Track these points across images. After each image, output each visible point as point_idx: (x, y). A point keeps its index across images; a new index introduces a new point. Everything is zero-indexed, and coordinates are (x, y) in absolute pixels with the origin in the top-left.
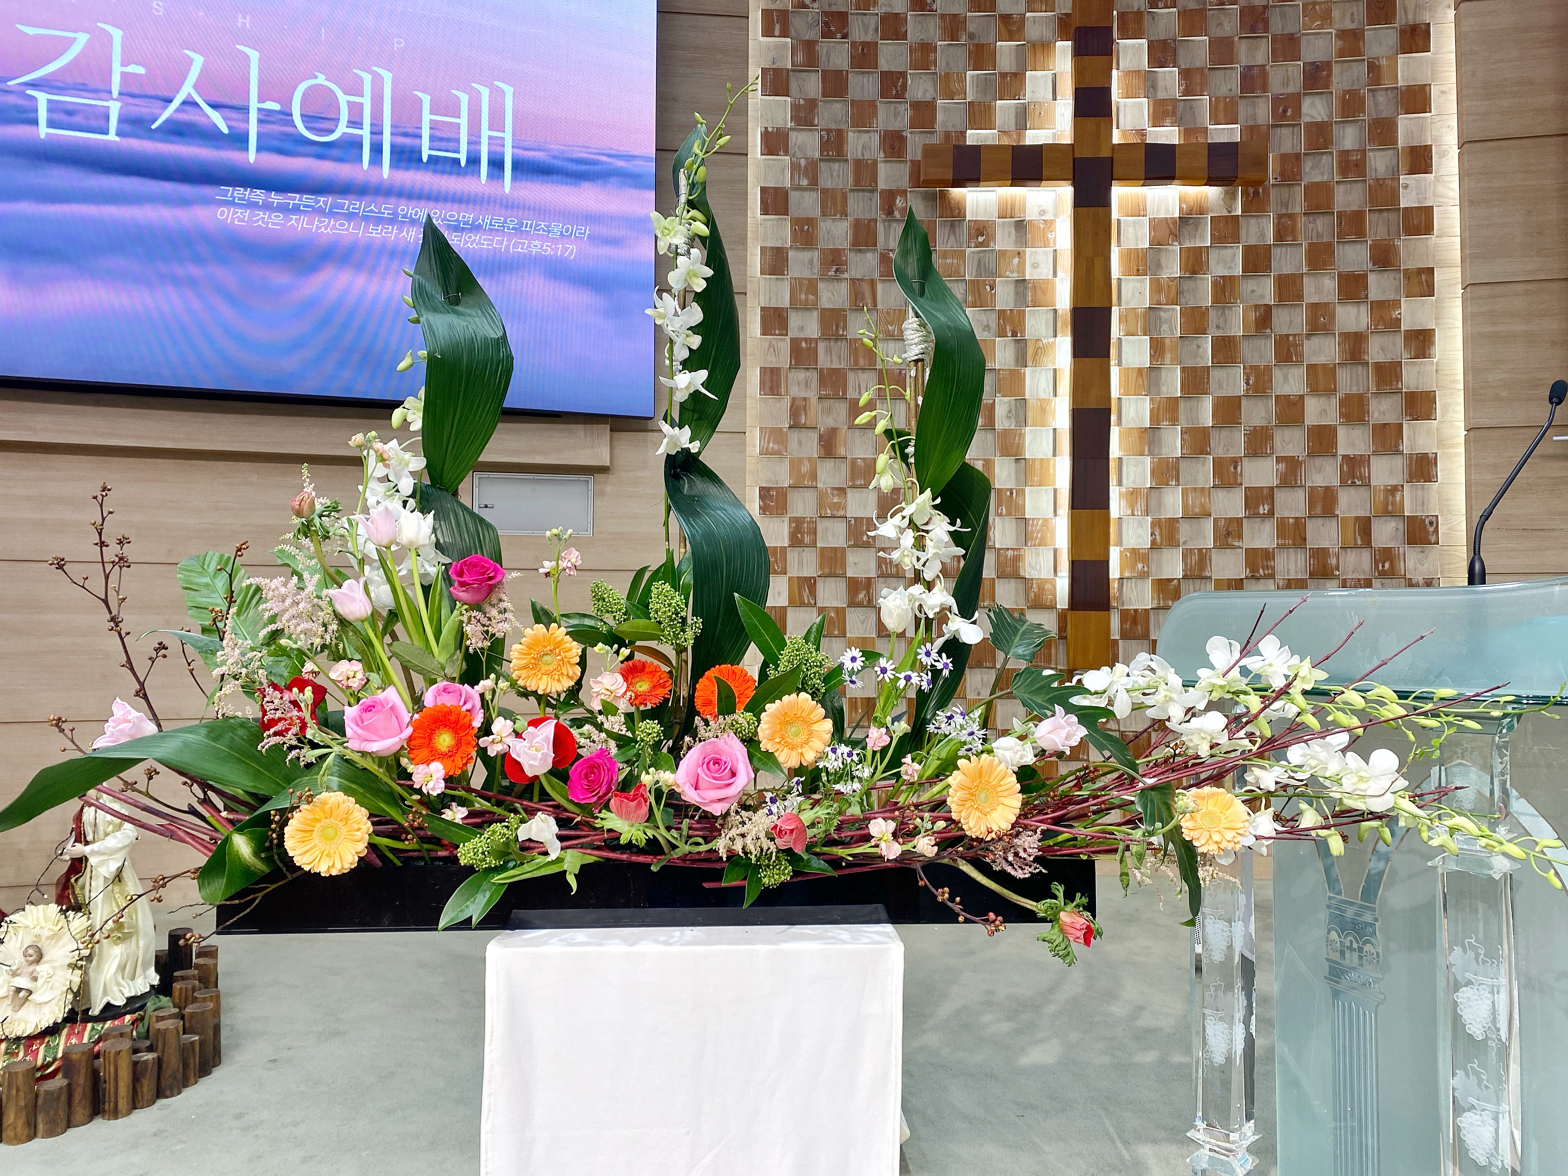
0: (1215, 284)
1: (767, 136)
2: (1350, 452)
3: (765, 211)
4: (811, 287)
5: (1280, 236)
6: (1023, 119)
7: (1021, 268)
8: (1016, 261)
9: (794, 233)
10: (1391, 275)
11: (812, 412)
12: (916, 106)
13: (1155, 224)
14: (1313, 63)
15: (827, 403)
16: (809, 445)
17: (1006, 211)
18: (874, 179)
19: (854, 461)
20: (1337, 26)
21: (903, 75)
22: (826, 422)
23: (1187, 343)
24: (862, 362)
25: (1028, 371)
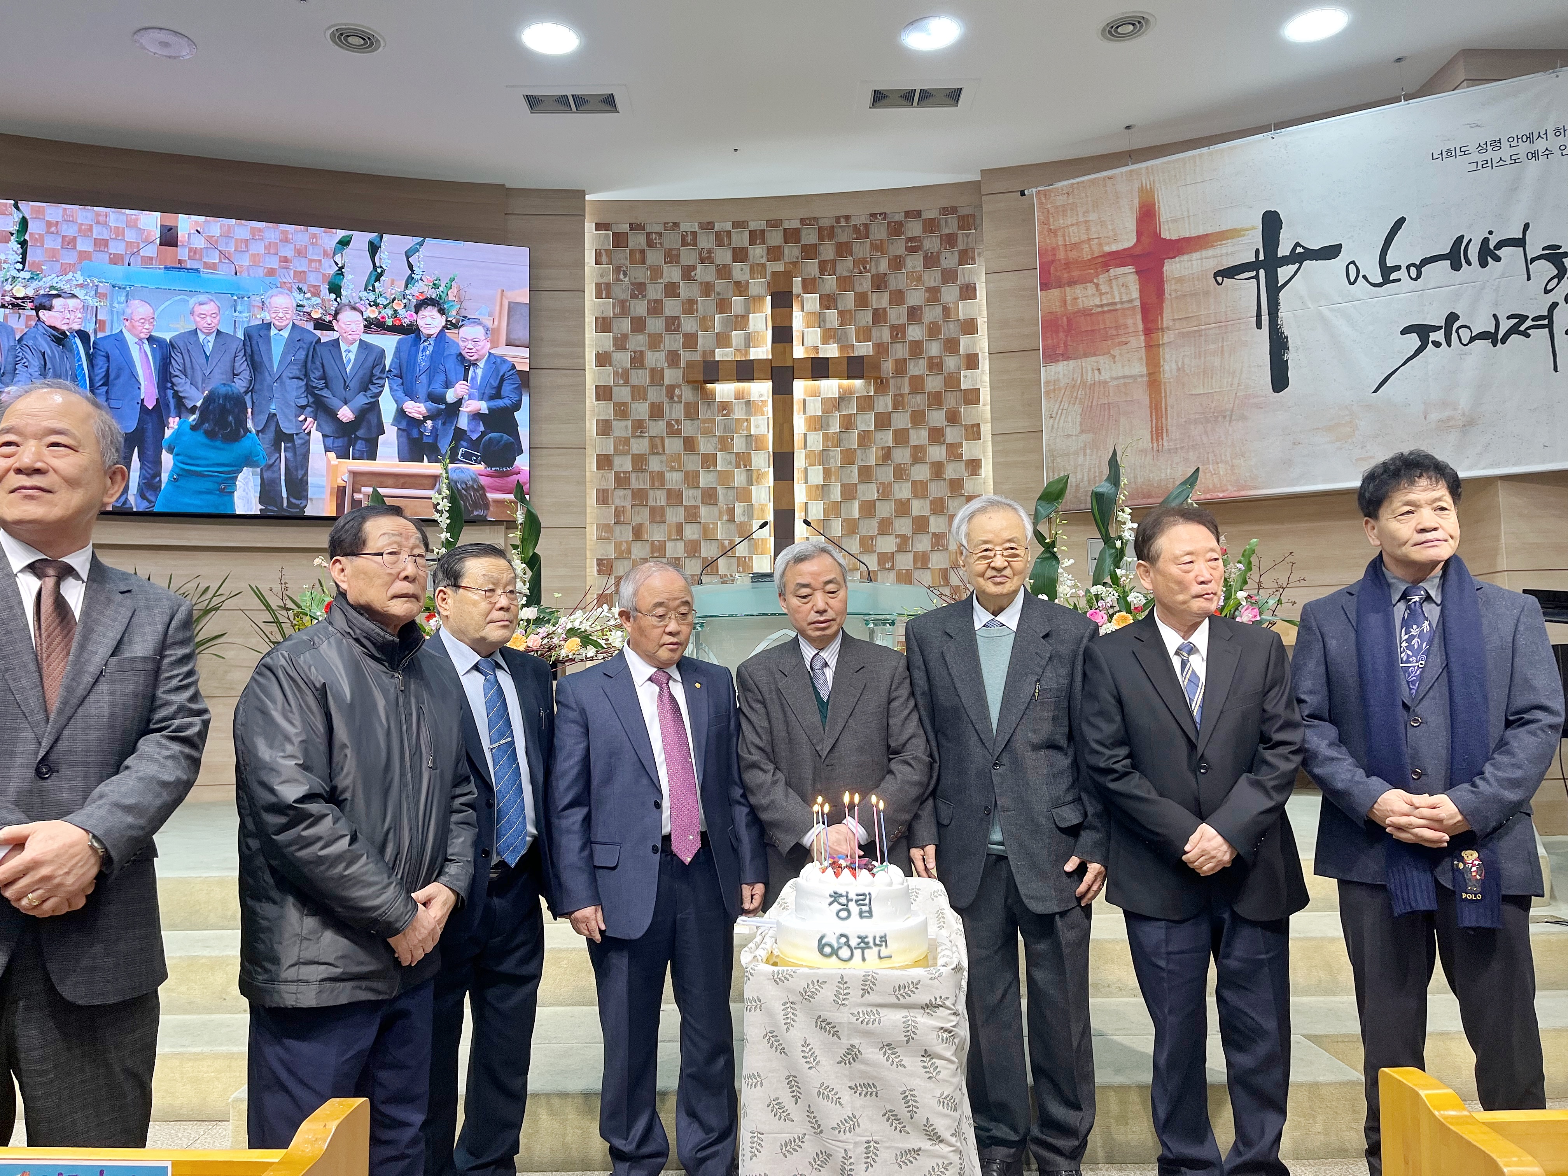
0: (859, 434)
1: (598, 356)
2: (937, 531)
3: (598, 399)
4: (626, 441)
5: (895, 407)
6: (749, 341)
7: (749, 428)
8: (745, 424)
9: (615, 411)
10: (958, 428)
11: (628, 514)
12: (686, 335)
13: (825, 401)
14: (912, 307)
15: (637, 509)
16: (627, 534)
17: (739, 396)
18: (662, 378)
19: (653, 543)
20: (927, 285)
21: (678, 318)
22: (636, 520)
23: (844, 469)
24: (656, 485)
25: (754, 488)
